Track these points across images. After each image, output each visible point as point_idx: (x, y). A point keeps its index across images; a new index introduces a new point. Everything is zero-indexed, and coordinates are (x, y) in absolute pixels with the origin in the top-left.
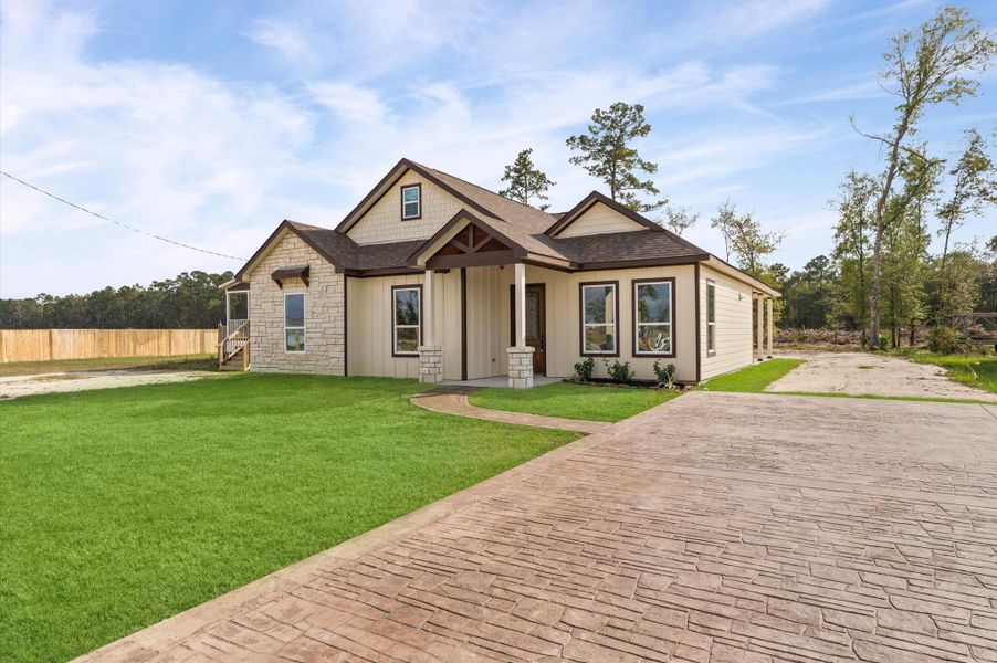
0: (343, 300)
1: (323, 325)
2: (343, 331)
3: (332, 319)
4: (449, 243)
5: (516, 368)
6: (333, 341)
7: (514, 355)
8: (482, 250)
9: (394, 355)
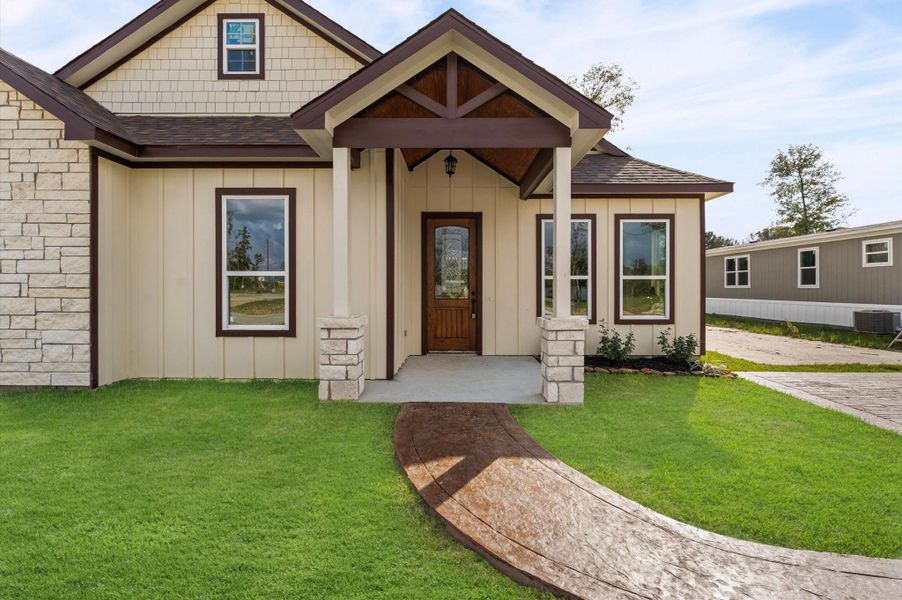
0: (86, 207)
1: (23, 266)
2: (86, 281)
3: (52, 253)
4: (393, 93)
5: (563, 361)
6: (55, 304)
7: (561, 336)
8: (477, 113)
9: (220, 333)
